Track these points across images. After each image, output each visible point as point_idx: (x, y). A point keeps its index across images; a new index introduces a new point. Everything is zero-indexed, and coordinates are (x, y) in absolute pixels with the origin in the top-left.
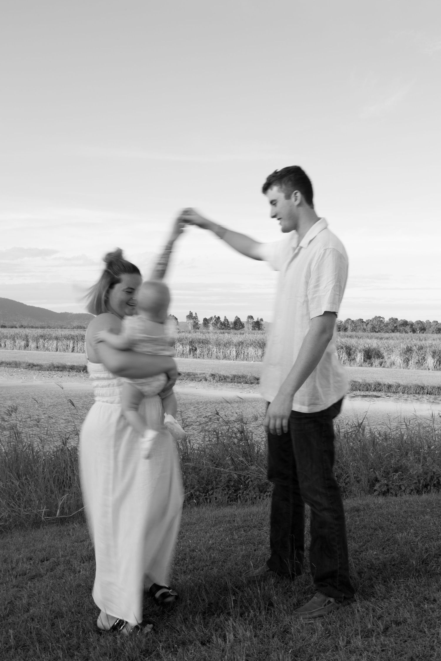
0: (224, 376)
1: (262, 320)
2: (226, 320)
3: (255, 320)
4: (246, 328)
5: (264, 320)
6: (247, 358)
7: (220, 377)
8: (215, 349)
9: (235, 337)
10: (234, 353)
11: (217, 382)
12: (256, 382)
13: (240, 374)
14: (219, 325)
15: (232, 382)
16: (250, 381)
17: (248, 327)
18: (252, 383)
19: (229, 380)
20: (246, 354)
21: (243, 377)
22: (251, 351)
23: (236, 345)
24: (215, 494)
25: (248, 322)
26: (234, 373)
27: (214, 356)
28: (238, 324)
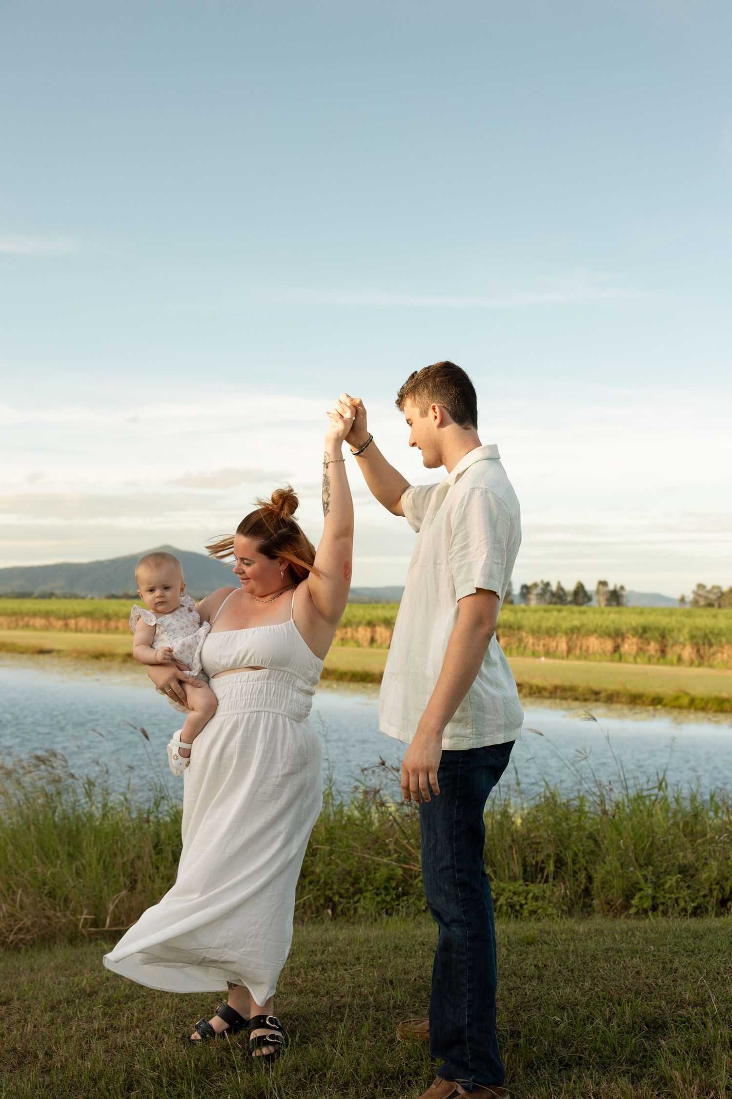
0: (537, 687)
1: (622, 588)
2: (560, 588)
3: (611, 587)
4: (594, 603)
5: (628, 588)
6: (586, 655)
7: (531, 688)
8: (530, 640)
9: (569, 617)
10: (563, 646)
11: (525, 697)
12: (593, 697)
13: (567, 684)
14: (547, 596)
15: (550, 698)
16: (584, 695)
17: (598, 602)
18: (586, 700)
19: (546, 694)
20: (584, 648)
21: (572, 689)
22: (593, 643)
23: (566, 633)
24: (362, 900)
25: (598, 592)
26: (557, 681)
27: (529, 651)
28: (580, 595)
